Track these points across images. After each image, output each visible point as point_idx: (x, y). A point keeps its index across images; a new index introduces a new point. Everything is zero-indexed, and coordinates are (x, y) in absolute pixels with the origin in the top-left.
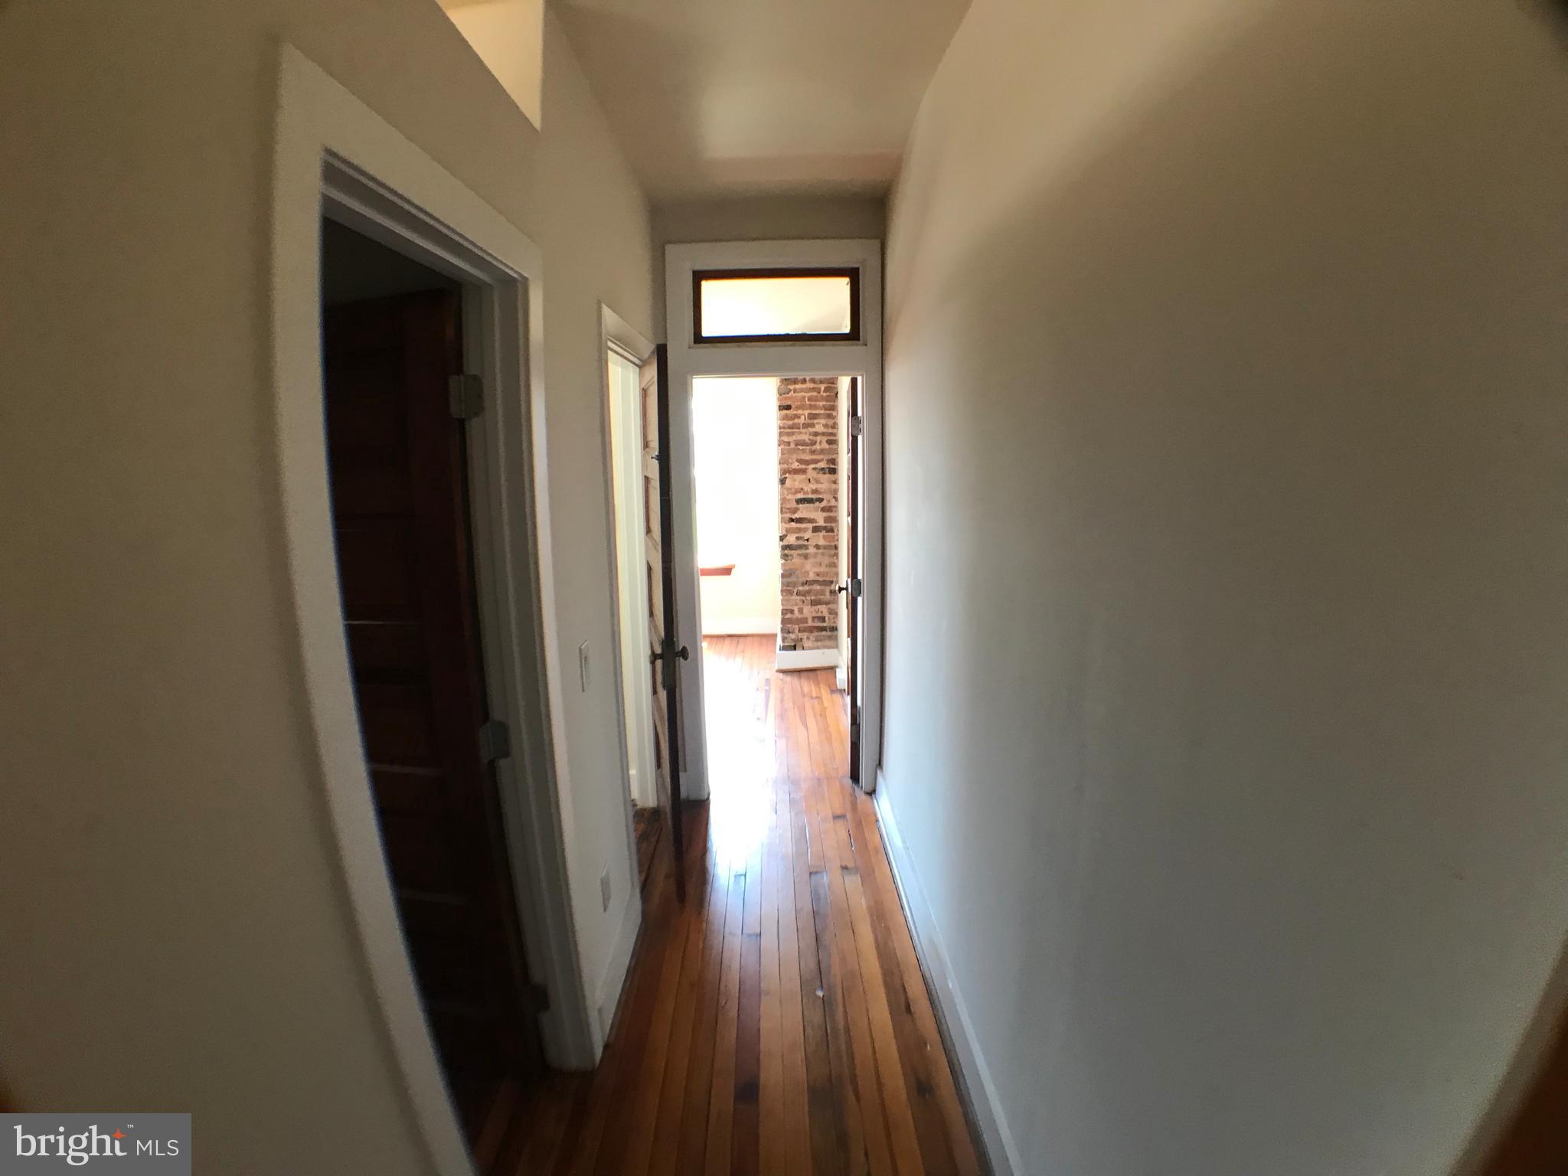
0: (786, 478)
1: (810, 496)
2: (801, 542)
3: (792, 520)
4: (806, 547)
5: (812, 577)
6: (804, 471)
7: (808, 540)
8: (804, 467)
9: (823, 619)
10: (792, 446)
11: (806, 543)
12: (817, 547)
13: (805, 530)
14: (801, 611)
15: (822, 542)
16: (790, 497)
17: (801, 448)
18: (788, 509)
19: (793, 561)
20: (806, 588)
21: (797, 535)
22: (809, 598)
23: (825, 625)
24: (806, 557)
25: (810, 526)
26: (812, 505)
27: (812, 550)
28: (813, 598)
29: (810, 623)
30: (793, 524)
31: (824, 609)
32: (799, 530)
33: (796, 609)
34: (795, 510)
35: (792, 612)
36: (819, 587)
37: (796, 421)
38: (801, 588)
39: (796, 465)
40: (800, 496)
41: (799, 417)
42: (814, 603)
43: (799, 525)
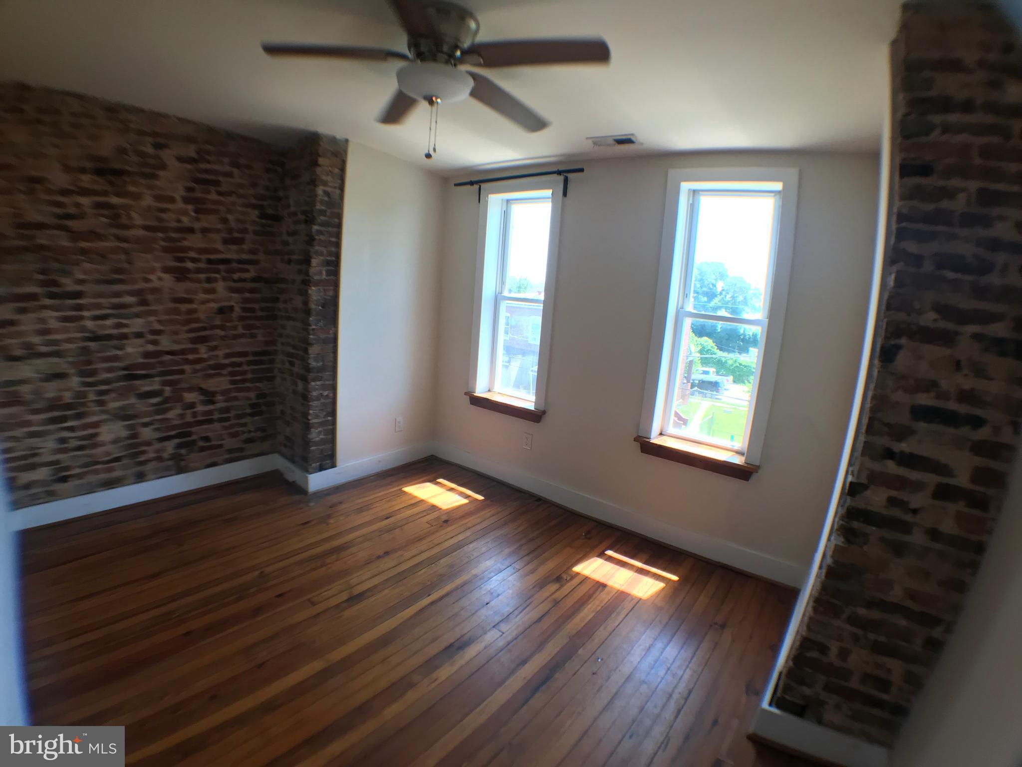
0: (898, 347)
1: (952, 405)
2: (896, 513)
3: (889, 454)
4: (906, 528)
5: (896, 594)
6: (946, 338)
7: (915, 511)
8: (950, 326)
9: (884, 685)
10: (928, 267)
11: (908, 518)
12: (934, 534)
13: (917, 486)
14: (844, 654)
15: (948, 527)
16: (899, 396)
17: (950, 275)
18: (888, 425)
19: (865, 548)
20: (875, 614)
21: (894, 493)
22: (872, 636)
23: (885, 697)
24: (899, 549)
25: (932, 479)
26: (951, 431)
27: (918, 538)
28: (882, 639)
29: (854, 683)
30: (891, 467)
31: (896, 668)
32: (901, 483)
33: (834, 648)
34: (902, 433)
35: (823, 649)
36: (903, 623)
37: (945, 204)
38: (862, 611)
39: (929, 318)
40: (925, 399)
41: (950, 194)
42: (877, 648)
43: (902, 471)
